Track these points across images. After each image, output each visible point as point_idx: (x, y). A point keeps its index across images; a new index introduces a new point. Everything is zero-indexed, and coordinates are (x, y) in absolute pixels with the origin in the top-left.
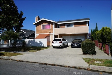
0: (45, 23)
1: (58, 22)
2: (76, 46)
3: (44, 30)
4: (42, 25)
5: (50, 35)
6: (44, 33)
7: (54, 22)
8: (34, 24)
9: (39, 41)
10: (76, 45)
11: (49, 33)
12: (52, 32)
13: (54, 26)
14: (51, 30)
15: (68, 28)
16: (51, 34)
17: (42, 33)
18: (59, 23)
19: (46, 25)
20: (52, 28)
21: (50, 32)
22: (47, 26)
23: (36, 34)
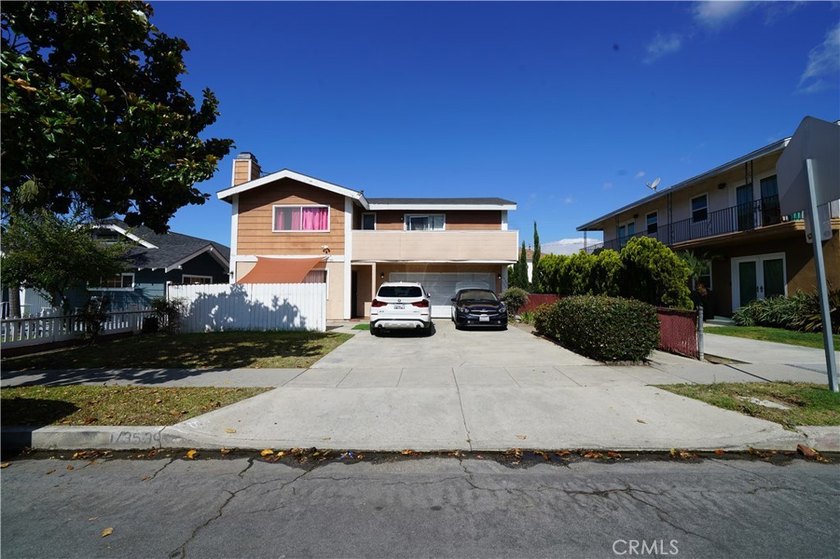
0: (293, 198)
1: (370, 201)
2: (487, 319)
3: (289, 235)
4: (274, 206)
5: (323, 263)
6: (290, 251)
7: (356, 196)
8: (226, 199)
9: (276, 300)
10: (484, 318)
11: (323, 256)
12: (341, 251)
13: (348, 217)
14: (334, 239)
15: (417, 232)
16: (333, 257)
17: (273, 250)
18: (373, 207)
19: (305, 209)
20: (338, 226)
21: (327, 251)
22: (309, 214)
23: (234, 258)
